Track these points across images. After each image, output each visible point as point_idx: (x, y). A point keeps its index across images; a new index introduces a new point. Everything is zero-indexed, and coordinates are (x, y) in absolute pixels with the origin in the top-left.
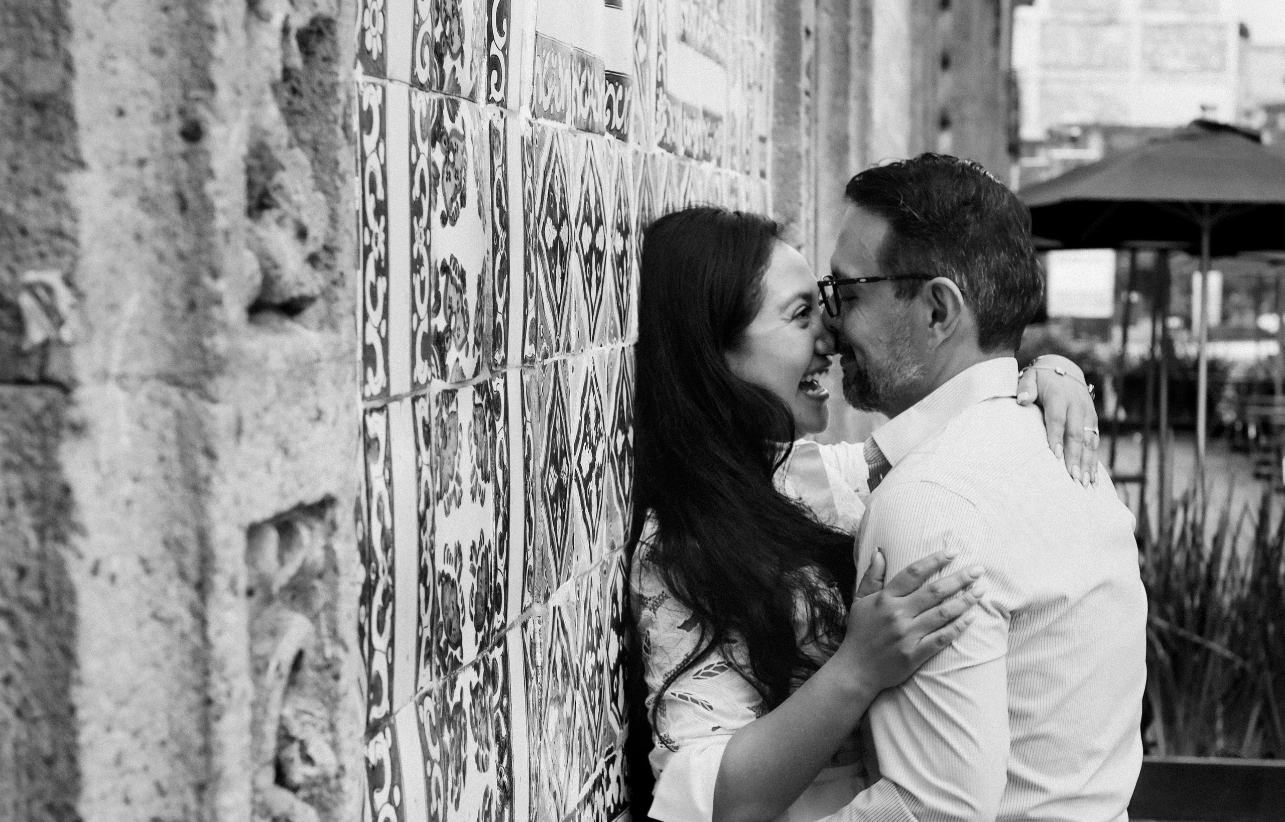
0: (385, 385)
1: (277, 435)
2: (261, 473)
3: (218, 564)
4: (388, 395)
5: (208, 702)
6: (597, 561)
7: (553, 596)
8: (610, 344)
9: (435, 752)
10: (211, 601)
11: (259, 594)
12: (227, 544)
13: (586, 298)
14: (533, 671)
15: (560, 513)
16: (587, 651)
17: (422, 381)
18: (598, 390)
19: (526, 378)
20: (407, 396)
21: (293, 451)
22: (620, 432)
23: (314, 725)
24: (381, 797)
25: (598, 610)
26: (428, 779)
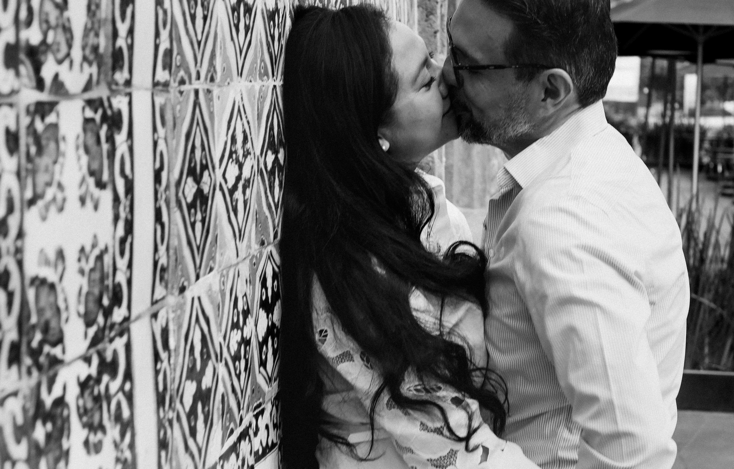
6: (244, 257)
7: (190, 288)
8: (260, 81)
13: (232, 39)
15: (199, 216)
16: (232, 328)
18: (246, 117)
19: (159, 100)
22: (270, 152)
25: (245, 295)
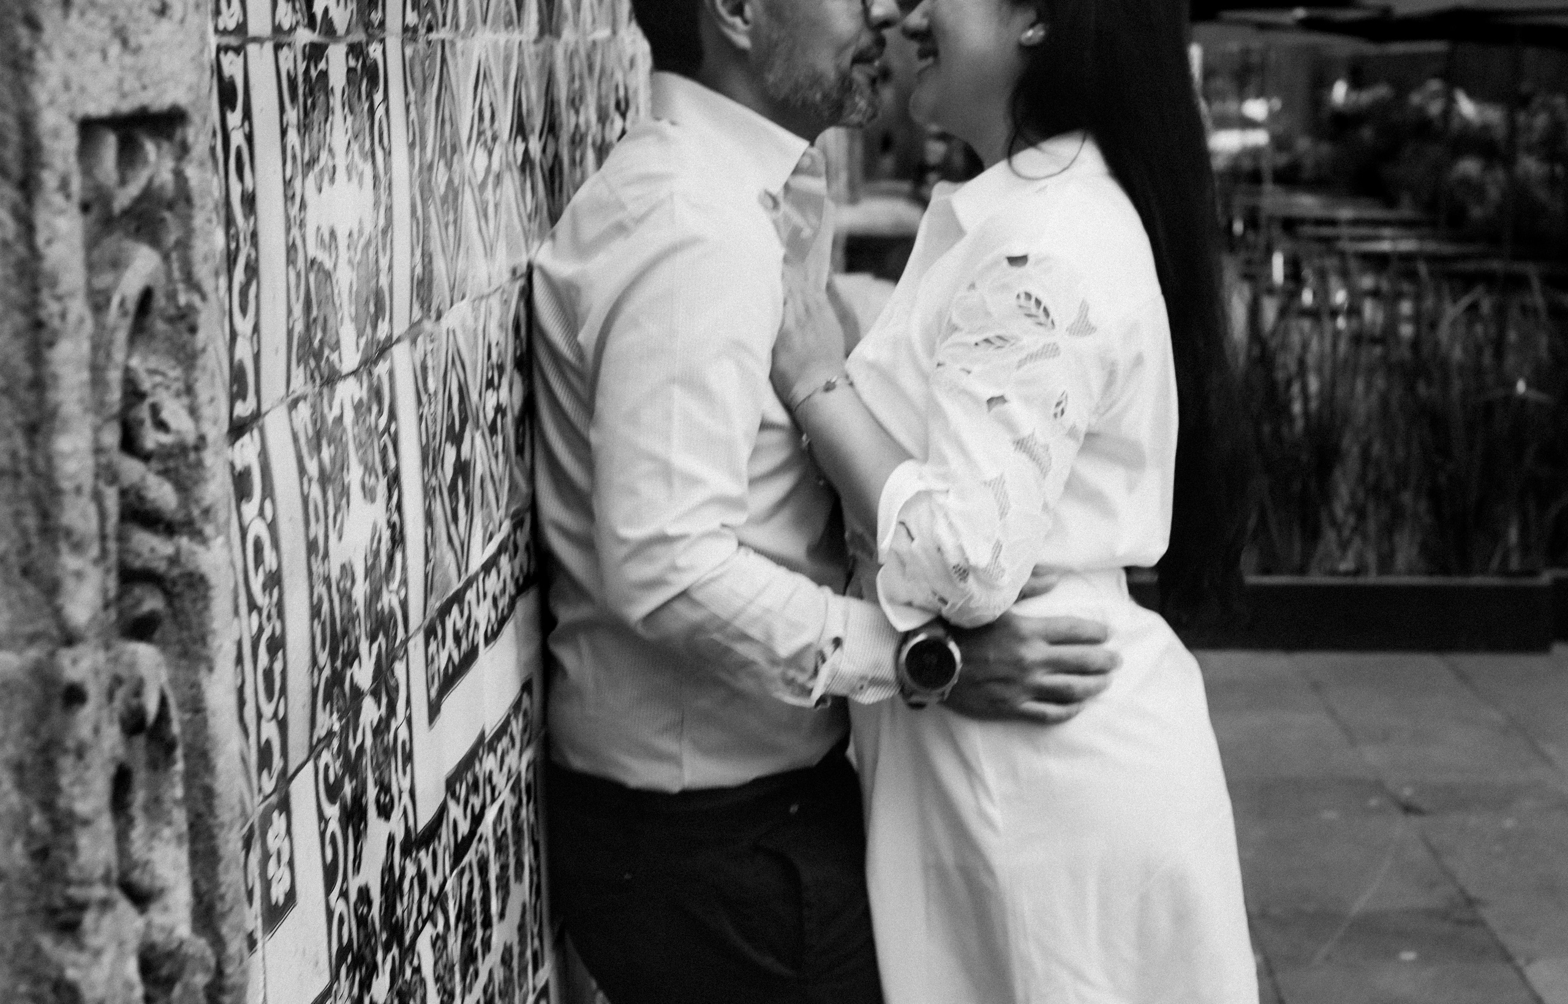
0: (241, 20)
1: (114, 18)
2: (95, 58)
3: (45, 158)
4: (246, 32)
5: (38, 325)
6: (496, 286)
7: (445, 315)
8: (505, 33)
9: (312, 468)
10: (39, 203)
11: (96, 212)
12: (56, 134)
14: (425, 398)
15: (451, 217)
16: (487, 388)
17: (286, 26)
18: (493, 85)
19: (409, 51)
20: (268, 39)
21: (133, 43)
22: (519, 139)
23: (168, 388)
24: (250, 509)
25: (498, 345)
26: (305, 500)
